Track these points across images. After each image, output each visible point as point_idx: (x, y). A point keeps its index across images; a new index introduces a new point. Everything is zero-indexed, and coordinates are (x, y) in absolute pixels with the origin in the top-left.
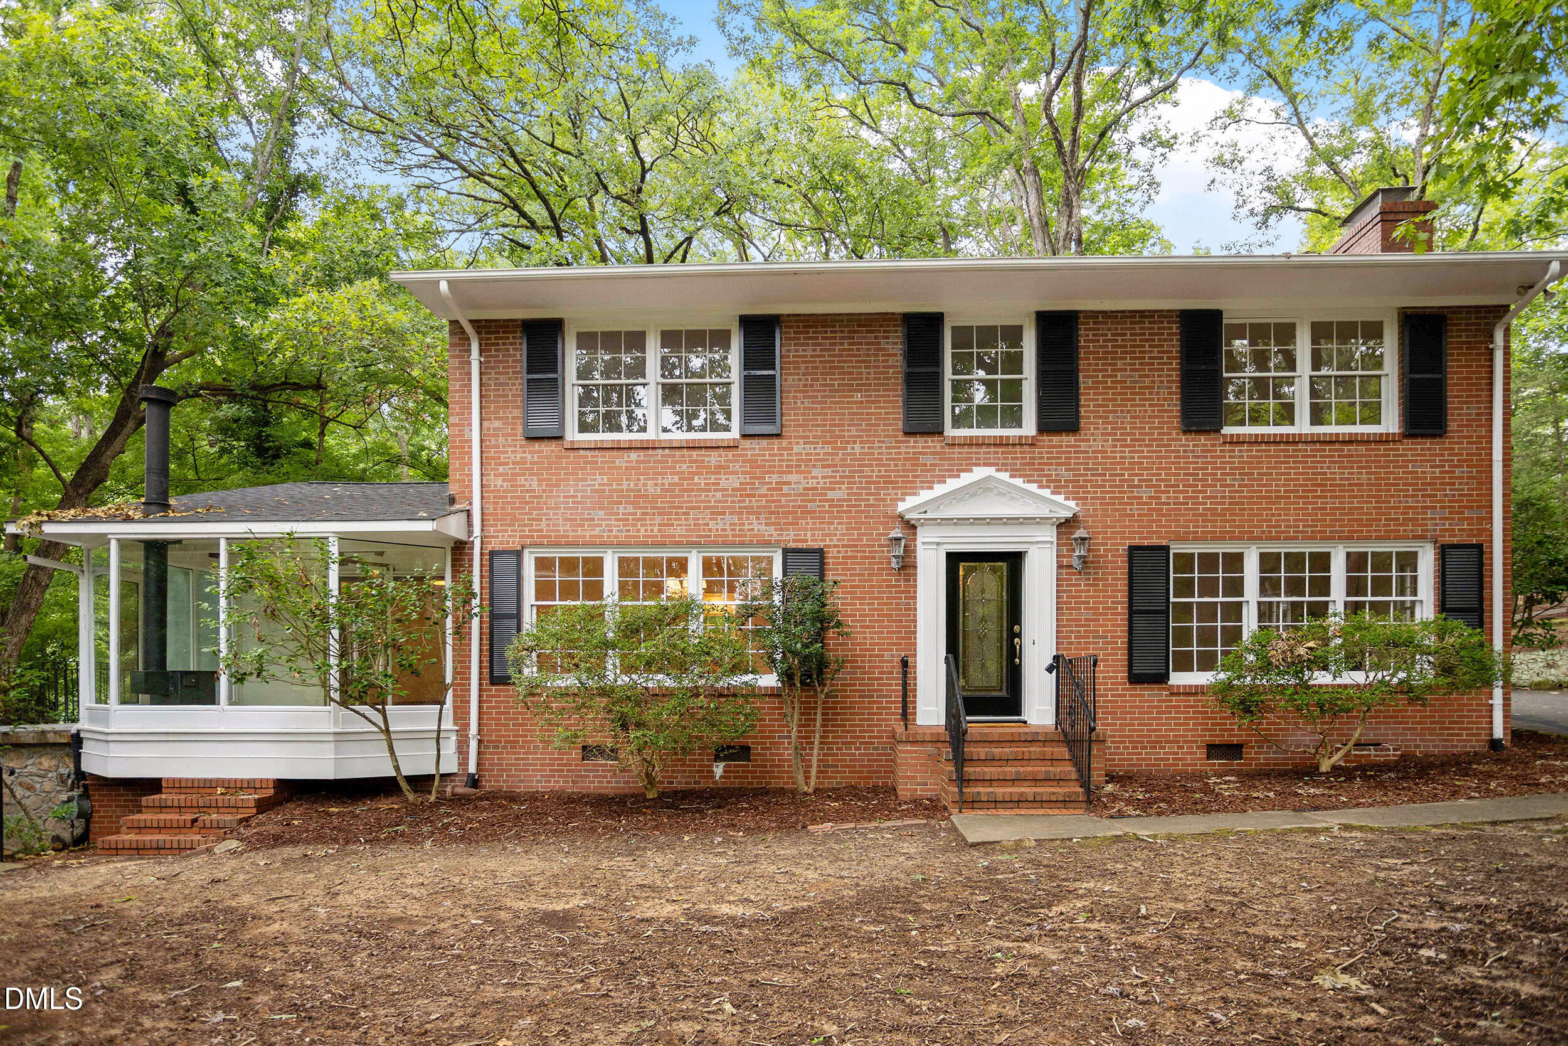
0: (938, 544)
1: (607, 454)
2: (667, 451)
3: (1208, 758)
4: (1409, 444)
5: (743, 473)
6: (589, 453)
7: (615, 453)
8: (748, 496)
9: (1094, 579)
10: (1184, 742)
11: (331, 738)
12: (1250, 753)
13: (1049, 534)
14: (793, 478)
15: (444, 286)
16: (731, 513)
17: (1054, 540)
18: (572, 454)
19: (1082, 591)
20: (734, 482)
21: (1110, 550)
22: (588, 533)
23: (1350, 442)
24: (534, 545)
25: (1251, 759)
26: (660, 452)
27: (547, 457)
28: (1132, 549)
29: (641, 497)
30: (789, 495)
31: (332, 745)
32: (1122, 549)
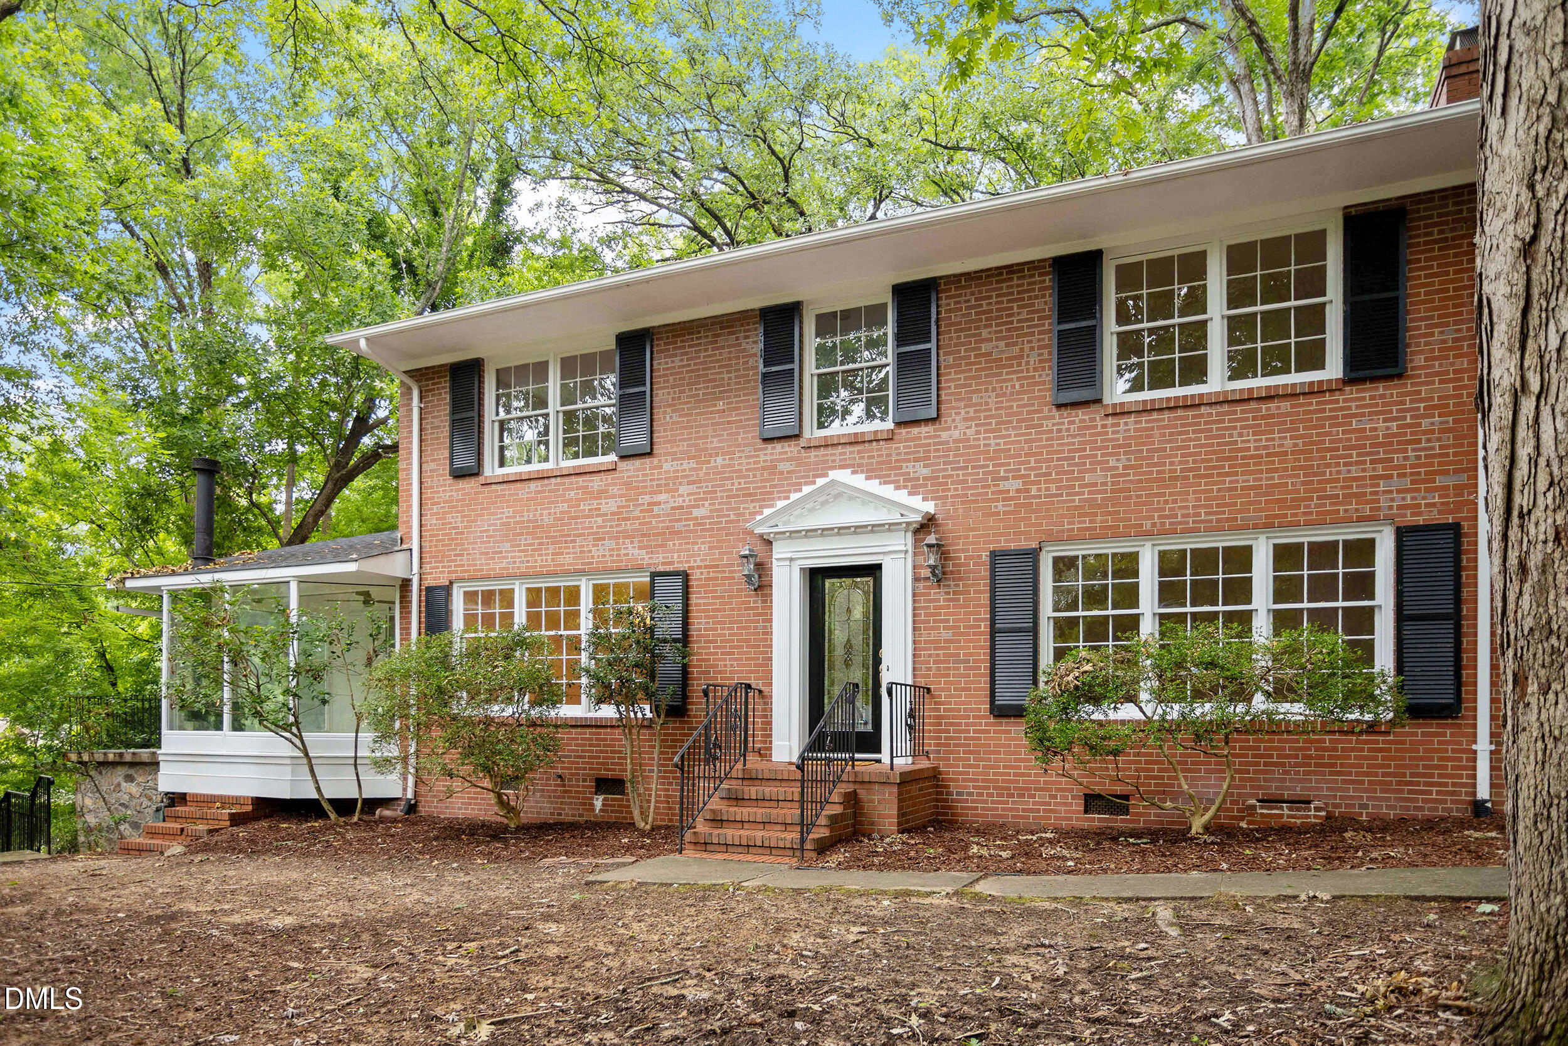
0: (791, 560)
1: (512, 486)
2: (559, 480)
3: (1086, 812)
4: (1352, 392)
5: (620, 496)
6: (499, 487)
7: (518, 485)
8: (624, 519)
9: (954, 593)
10: (1057, 790)
11: (288, 761)
12: (1138, 806)
13: (903, 542)
14: (662, 497)
15: (363, 343)
16: (610, 539)
17: (910, 548)
18: (486, 489)
19: (941, 607)
20: (610, 506)
21: (971, 558)
22: (498, 566)
23: (1269, 398)
24: (462, 579)
25: (1137, 814)
26: (553, 480)
27: (468, 494)
28: (994, 555)
29: (537, 527)
30: (658, 516)
31: (289, 768)
32: (985, 556)
